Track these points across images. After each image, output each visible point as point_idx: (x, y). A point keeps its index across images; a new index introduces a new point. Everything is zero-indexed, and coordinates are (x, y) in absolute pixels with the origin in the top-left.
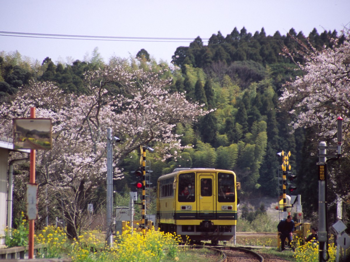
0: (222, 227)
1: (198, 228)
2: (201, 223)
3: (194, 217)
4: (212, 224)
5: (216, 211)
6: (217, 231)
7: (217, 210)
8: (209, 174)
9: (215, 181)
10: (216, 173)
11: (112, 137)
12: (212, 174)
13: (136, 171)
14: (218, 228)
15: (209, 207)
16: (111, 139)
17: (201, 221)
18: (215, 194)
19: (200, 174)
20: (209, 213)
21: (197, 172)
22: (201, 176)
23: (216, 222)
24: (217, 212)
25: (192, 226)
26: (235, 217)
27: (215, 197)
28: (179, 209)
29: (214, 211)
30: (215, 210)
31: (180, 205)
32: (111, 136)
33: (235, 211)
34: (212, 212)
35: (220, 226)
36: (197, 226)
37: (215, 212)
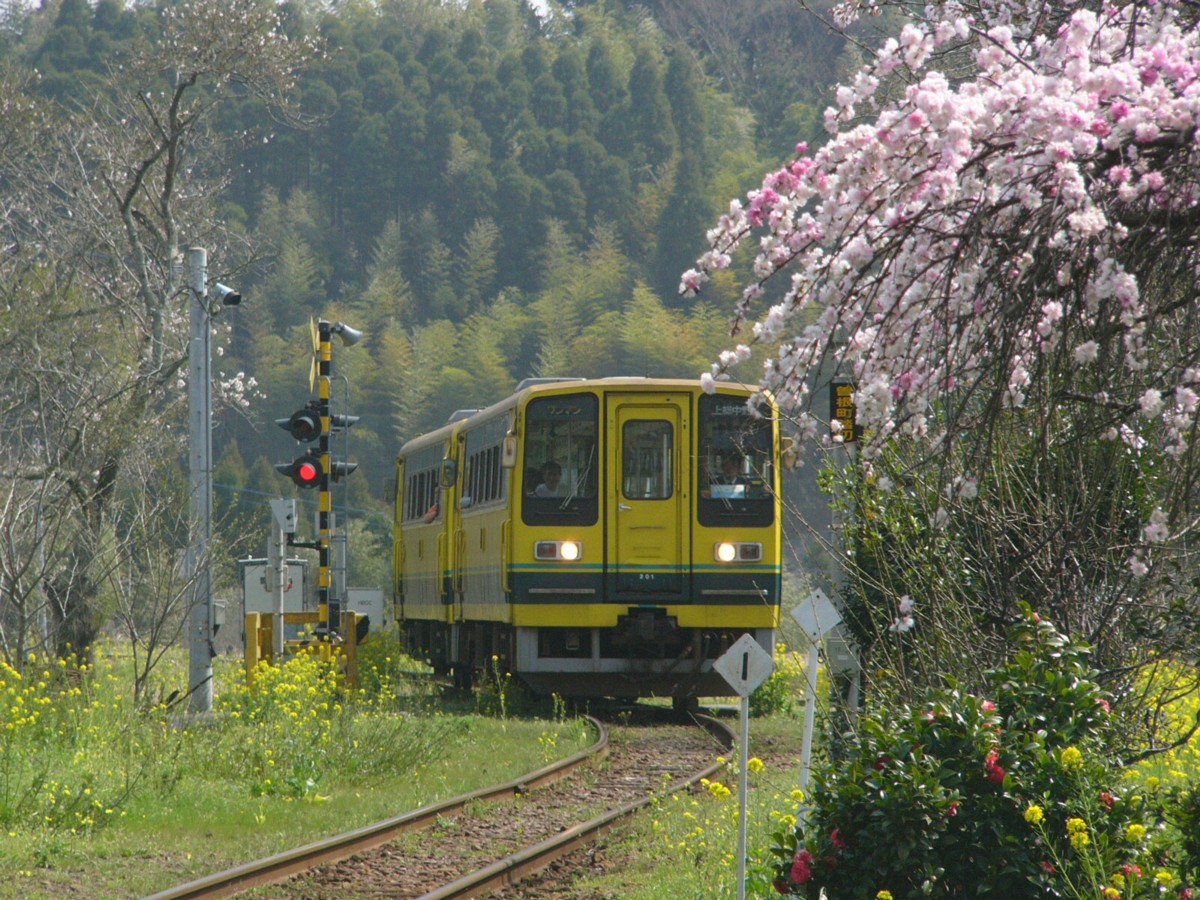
0: (713, 638)
1: (611, 640)
2: (621, 618)
3: (593, 591)
4: (672, 623)
5: (691, 566)
6: (691, 656)
7: (696, 561)
8: (661, 400)
9: (686, 433)
10: (690, 394)
11: (206, 284)
12: (674, 400)
13: (294, 417)
14: (697, 639)
15: (659, 548)
16: (205, 292)
17: (622, 609)
18: (685, 490)
19: (622, 400)
20: (656, 575)
21: (609, 392)
22: (622, 411)
23: (689, 616)
24: (695, 571)
25: (585, 633)
26: (772, 590)
27: (686, 502)
28: (525, 557)
29: (679, 567)
30: (686, 561)
31: (529, 537)
32: (205, 279)
33: (774, 567)
34: (673, 571)
35: (704, 630)
36: (605, 631)
37: (688, 571)
